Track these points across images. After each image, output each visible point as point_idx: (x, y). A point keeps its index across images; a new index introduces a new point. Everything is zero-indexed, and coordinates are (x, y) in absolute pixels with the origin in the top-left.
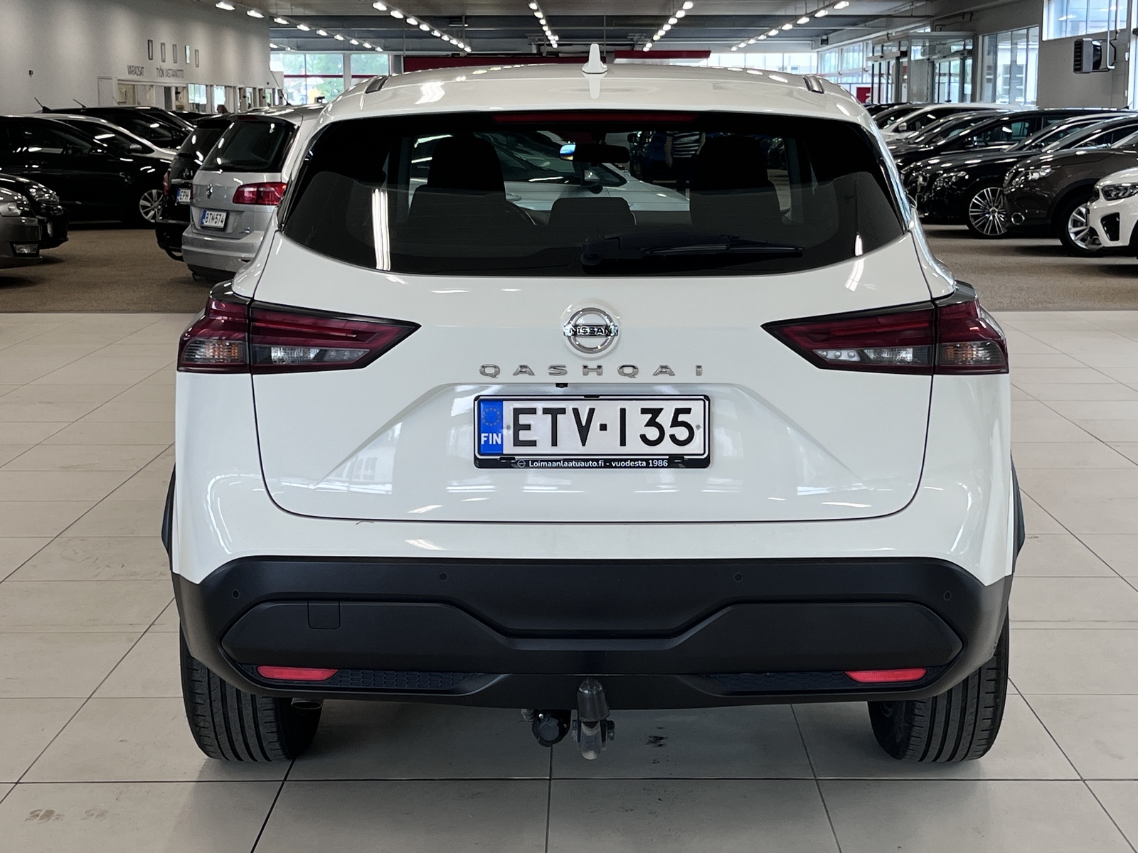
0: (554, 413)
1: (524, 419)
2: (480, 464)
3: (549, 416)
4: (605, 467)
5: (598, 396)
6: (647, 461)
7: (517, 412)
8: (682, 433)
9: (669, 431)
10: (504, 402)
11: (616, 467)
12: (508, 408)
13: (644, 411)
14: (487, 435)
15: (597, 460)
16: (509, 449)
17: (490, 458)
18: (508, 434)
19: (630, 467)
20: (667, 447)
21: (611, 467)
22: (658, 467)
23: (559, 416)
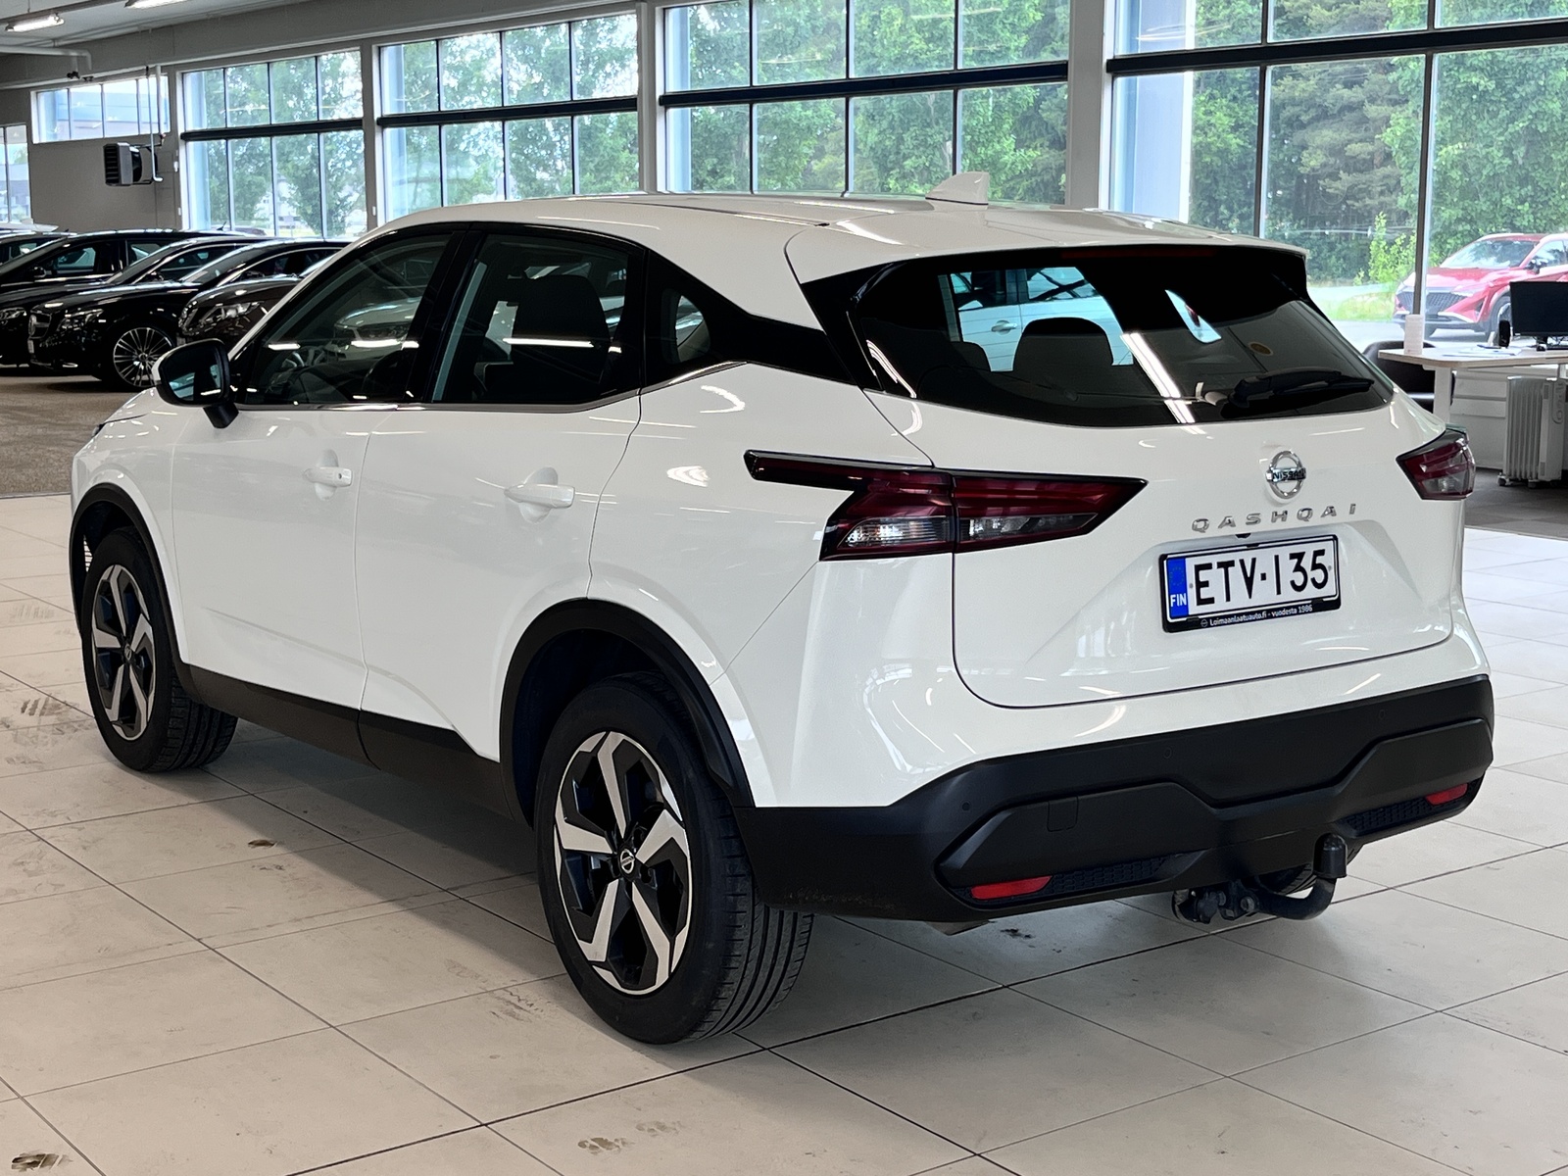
2: (1169, 628)
4: (1268, 618)
5: (1258, 544)
6: (1296, 607)
7: (1198, 568)
8: (1319, 575)
9: (1311, 574)
10: (1187, 559)
11: (1275, 617)
12: (1190, 564)
13: (1292, 556)
14: (1174, 596)
15: (1260, 612)
17: (1179, 622)
18: (1192, 592)
19: (1286, 616)
20: (1311, 592)
21: (1271, 617)
22: (1305, 613)
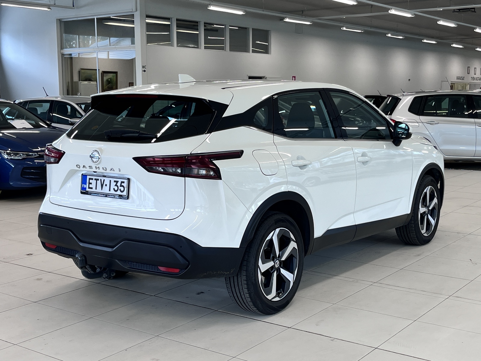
0: (97, 180)
1: (91, 181)
2: (82, 193)
3: (96, 181)
5: (106, 176)
7: (90, 179)
8: (122, 189)
12: (88, 177)
16: (88, 189)
18: (88, 184)
20: (119, 193)
23: (98, 181)
